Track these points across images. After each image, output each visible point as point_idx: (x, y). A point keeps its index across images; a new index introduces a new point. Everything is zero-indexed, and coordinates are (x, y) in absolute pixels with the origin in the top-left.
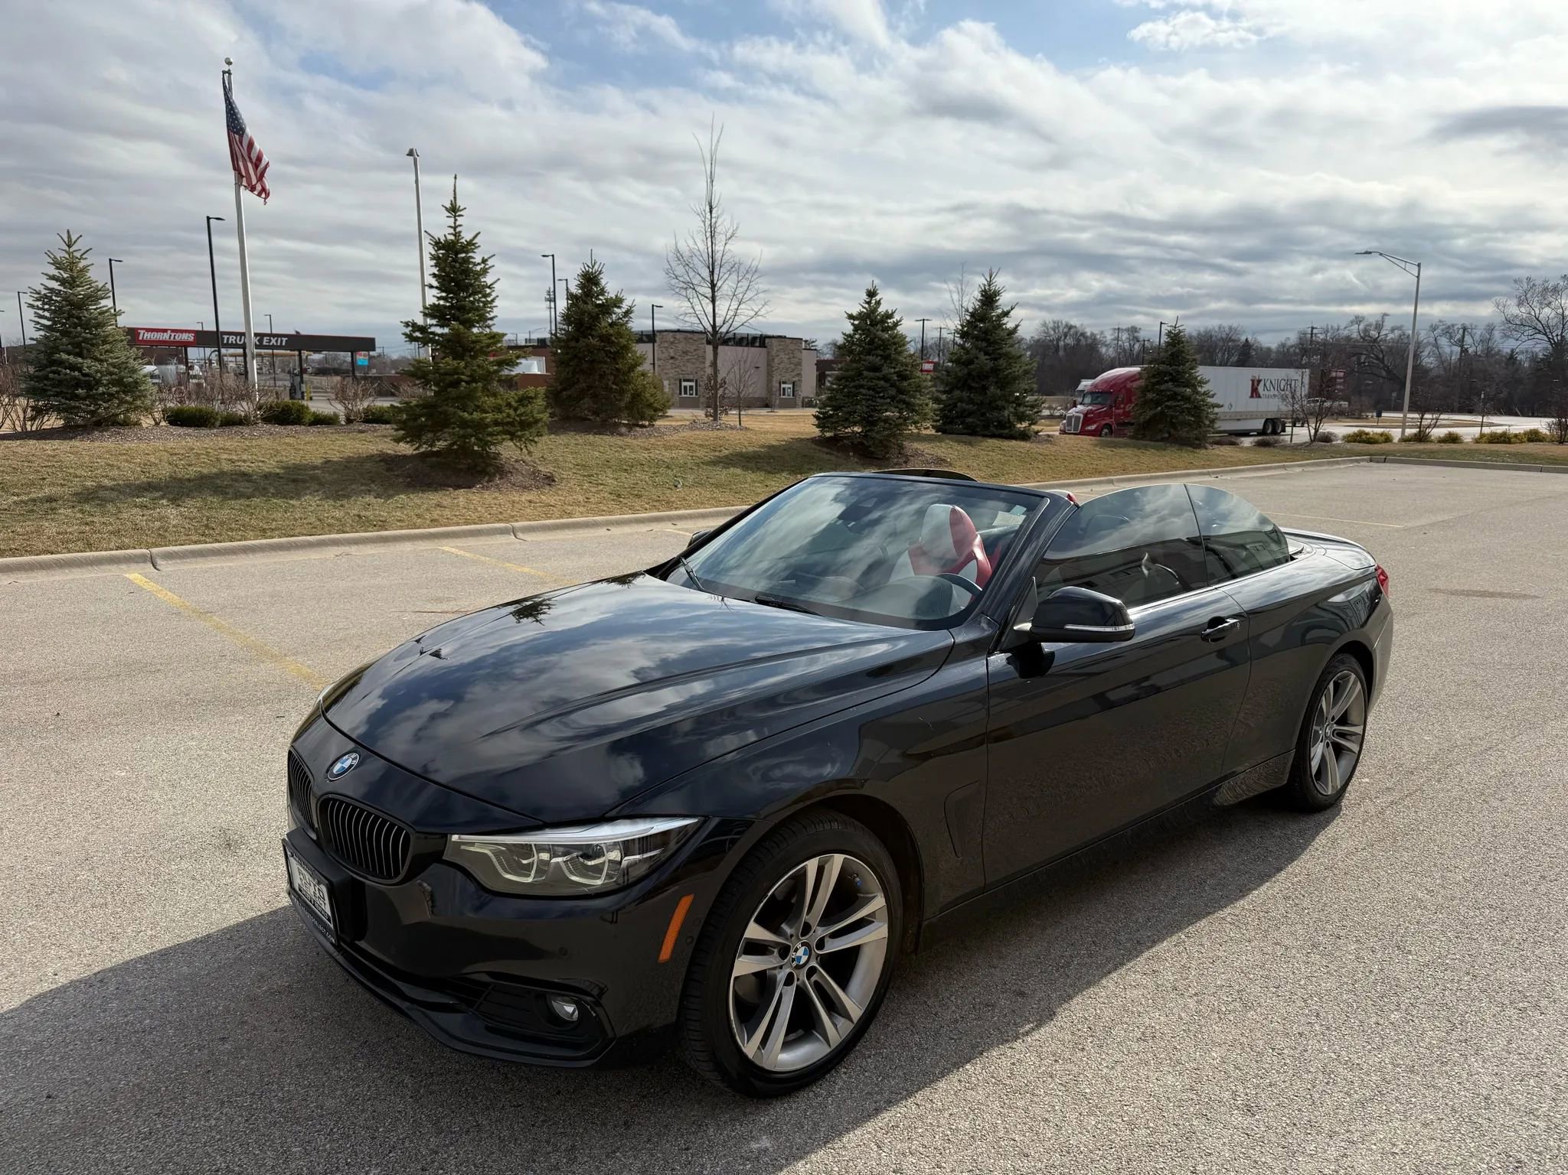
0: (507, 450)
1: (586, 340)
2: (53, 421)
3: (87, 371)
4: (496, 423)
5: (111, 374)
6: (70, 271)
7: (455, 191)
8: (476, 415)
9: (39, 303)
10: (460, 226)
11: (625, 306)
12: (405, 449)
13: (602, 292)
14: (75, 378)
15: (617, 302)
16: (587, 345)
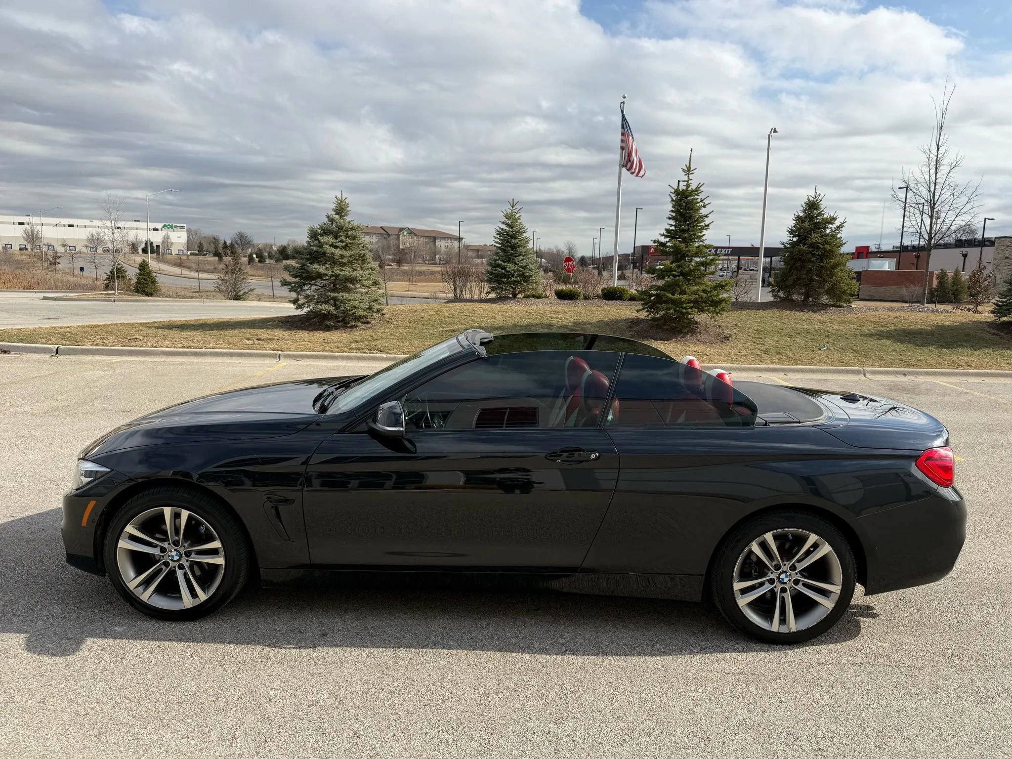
0: (701, 318)
1: (799, 247)
2: (493, 295)
3: (508, 269)
4: (690, 301)
5: (520, 271)
6: (512, 220)
7: (690, 159)
8: (677, 296)
9: (498, 236)
10: (691, 180)
11: (837, 223)
12: (643, 315)
13: (820, 214)
14: (503, 273)
15: (831, 220)
16: (799, 251)
